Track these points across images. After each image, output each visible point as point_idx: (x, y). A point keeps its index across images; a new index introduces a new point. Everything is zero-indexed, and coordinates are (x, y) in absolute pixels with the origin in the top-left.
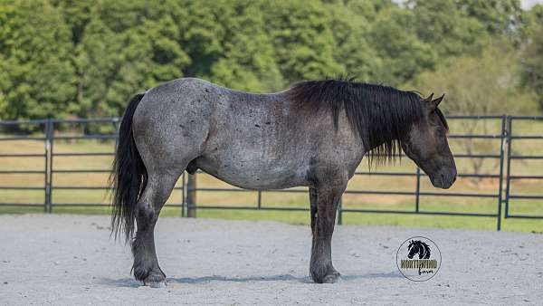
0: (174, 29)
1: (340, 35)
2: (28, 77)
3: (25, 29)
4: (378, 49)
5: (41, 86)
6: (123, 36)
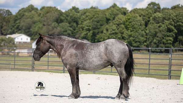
0: (173, 23)
2: (132, 35)
3: (132, 23)
5: (136, 38)
6: (158, 25)
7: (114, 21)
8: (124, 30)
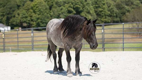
0: (72, 6)
1: (109, 5)
2: (40, 18)
4: (117, 8)
6: (61, 8)
7: (24, 7)
8: (32, 14)
